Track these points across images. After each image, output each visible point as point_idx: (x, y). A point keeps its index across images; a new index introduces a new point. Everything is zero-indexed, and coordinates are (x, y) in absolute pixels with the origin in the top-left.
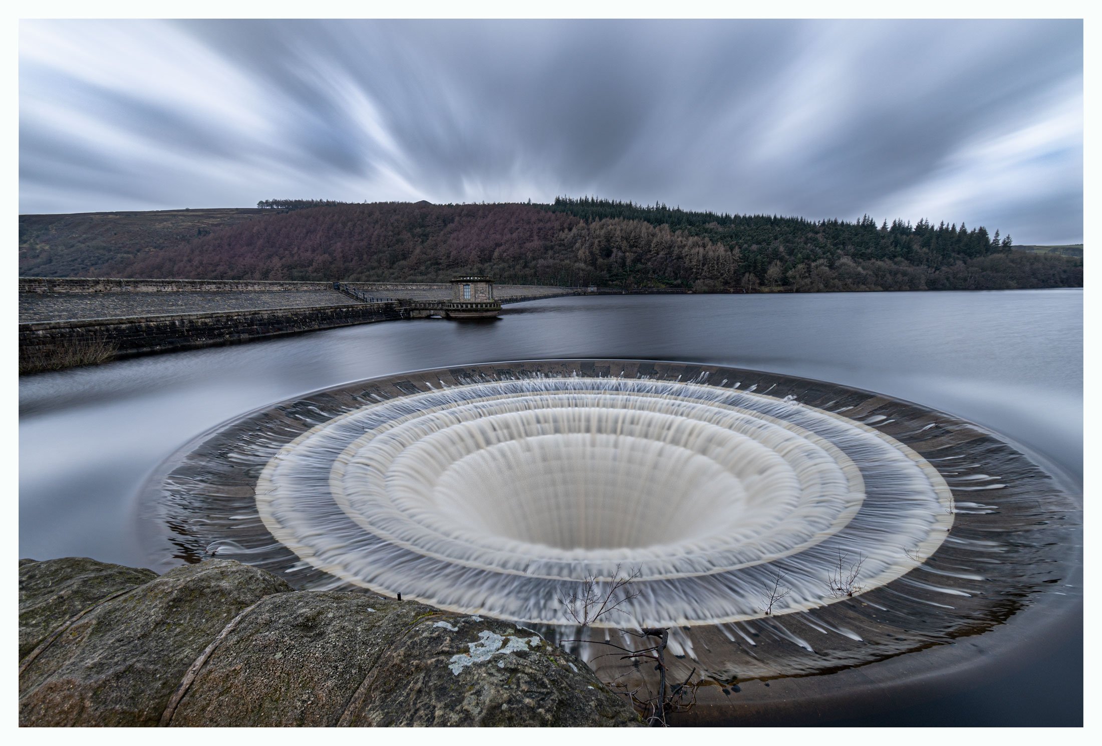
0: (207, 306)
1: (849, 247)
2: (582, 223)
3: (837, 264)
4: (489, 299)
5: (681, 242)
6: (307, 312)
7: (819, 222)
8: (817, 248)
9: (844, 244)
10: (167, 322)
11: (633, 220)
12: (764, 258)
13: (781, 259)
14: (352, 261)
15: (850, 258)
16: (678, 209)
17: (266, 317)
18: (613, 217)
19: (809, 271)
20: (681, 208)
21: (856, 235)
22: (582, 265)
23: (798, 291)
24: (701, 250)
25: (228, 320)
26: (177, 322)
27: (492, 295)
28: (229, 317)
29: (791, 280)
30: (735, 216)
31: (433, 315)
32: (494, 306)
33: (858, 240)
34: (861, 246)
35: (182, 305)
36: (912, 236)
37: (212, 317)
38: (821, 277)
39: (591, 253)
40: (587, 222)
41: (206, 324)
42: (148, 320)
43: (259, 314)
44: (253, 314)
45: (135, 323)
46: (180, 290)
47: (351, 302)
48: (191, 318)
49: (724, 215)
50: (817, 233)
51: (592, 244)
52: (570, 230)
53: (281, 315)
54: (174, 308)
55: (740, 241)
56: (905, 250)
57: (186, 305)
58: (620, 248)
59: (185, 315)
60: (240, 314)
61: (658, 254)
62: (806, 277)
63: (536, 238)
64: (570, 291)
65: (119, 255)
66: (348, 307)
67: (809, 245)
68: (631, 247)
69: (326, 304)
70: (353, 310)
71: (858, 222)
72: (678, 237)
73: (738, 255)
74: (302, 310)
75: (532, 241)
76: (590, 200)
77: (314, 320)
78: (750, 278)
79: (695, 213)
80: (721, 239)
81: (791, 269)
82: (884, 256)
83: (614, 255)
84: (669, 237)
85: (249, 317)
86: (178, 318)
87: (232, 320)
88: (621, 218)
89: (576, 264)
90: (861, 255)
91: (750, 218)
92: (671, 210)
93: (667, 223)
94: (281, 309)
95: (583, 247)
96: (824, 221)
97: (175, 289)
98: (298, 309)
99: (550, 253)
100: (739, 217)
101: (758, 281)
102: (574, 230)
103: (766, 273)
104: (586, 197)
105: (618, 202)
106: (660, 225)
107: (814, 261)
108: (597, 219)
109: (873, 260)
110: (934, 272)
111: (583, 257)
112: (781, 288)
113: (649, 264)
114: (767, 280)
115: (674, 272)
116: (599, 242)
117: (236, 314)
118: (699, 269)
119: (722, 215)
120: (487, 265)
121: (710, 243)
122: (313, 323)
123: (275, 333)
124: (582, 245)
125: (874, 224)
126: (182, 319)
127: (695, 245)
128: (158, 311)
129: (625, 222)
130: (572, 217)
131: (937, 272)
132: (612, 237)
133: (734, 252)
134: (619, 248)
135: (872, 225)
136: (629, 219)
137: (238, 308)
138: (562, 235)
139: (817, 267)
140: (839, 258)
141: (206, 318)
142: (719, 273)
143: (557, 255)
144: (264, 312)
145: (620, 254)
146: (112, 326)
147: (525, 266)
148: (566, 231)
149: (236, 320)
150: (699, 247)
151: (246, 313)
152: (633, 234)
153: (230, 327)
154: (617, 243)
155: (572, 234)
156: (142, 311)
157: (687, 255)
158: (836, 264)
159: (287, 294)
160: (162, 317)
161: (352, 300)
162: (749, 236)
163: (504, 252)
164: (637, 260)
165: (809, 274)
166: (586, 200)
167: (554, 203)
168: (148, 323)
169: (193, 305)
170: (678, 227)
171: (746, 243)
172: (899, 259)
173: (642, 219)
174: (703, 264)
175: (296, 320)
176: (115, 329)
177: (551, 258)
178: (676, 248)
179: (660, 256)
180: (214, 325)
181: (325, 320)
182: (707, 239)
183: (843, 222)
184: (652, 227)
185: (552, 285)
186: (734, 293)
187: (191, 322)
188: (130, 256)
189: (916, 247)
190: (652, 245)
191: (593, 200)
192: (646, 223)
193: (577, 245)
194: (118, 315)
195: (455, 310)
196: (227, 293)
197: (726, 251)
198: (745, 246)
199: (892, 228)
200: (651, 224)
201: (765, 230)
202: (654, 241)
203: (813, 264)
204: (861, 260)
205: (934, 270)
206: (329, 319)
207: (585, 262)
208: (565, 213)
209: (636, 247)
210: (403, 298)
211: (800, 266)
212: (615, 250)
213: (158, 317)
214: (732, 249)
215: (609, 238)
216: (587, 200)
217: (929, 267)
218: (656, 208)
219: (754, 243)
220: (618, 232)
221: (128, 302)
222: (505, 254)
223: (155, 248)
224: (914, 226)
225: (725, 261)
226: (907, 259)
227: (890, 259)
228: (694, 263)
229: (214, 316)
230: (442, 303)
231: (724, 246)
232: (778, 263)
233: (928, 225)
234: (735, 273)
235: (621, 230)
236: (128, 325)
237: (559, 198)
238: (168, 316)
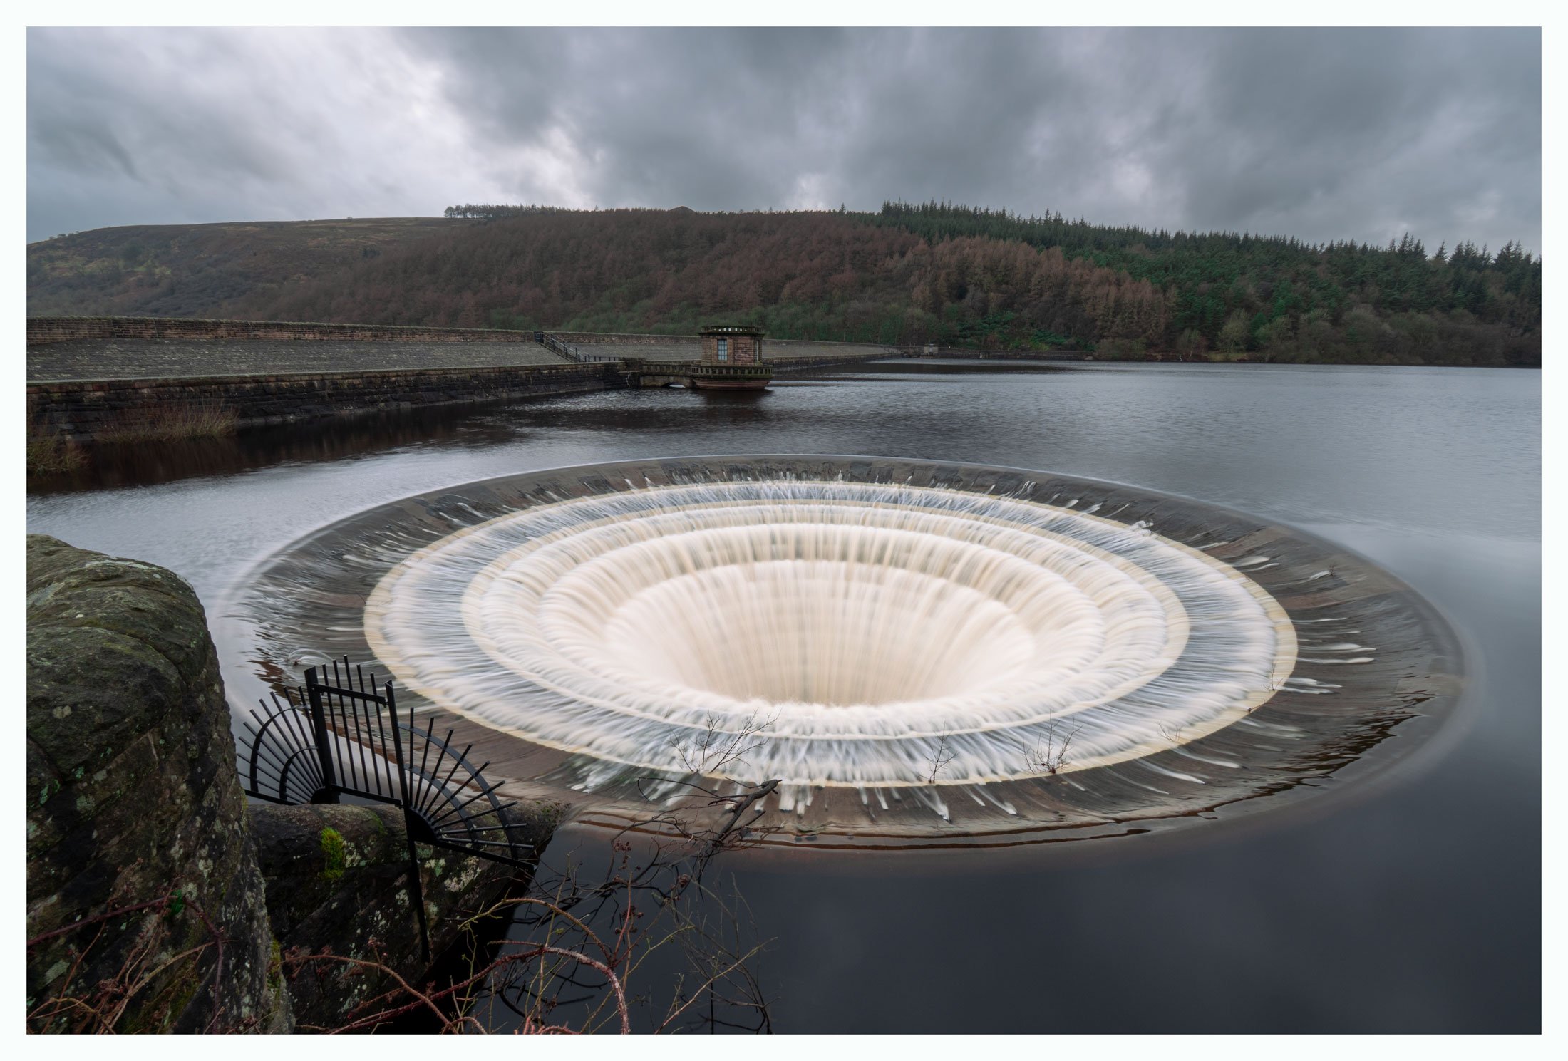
0: (359, 361)
1: (1372, 288)
2: (922, 245)
3: (1346, 317)
4: (754, 361)
5: (1081, 277)
6: (492, 374)
7: (1322, 245)
8: (1314, 290)
9: (1362, 284)
10: (304, 383)
11: (1005, 239)
12: (1218, 305)
13: (1249, 308)
14: (574, 299)
15: (1370, 307)
16: (1082, 223)
17: (434, 379)
18: (972, 234)
19: (1295, 327)
20: (1087, 221)
21: (1387, 268)
22: (918, 311)
23: (1272, 361)
24: (1113, 290)
25: (383, 382)
26: (316, 382)
27: (759, 356)
28: (384, 377)
29: (1262, 342)
30: (1178, 235)
31: (672, 384)
32: (762, 372)
33: (1389, 278)
34: (1391, 289)
35: (325, 360)
36: (1488, 272)
37: (362, 378)
38: (1315, 339)
39: (934, 292)
40: (930, 242)
41: (354, 386)
42: (279, 379)
43: (424, 374)
44: (417, 375)
45: (261, 382)
46: (325, 338)
47: (557, 361)
48: (335, 377)
49: (1158, 232)
50: (1316, 264)
51: (935, 279)
52: (903, 254)
53: (455, 377)
54: (315, 363)
55: (1181, 276)
56: (1472, 295)
57: (331, 359)
58: (982, 286)
59: (326, 374)
60: (400, 373)
61: (1041, 296)
62: (1290, 338)
63: (848, 266)
64: (895, 351)
65: (260, 285)
66: (550, 368)
67: (1300, 284)
68: (999, 283)
69: (521, 363)
70: (557, 372)
71: (1393, 245)
72: (1076, 269)
73: (1174, 299)
74: (485, 371)
75: (843, 271)
76: (939, 206)
77: (503, 386)
78: (1192, 337)
79: (1109, 228)
80: (1150, 272)
81: (1264, 324)
82: (1433, 305)
83: (969, 295)
84: (1061, 267)
85: (412, 378)
86: (317, 377)
87: (388, 382)
88: (986, 236)
89: (909, 310)
90: (1391, 303)
91: (1203, 238)
92: (1070, 223)
93: (1060, 244)
94: (455, 369)
95: (922, 283)
96: (1332, 245)
97: (318, 337)
98: (480, 368)
99: (870, 291)
100: (1184, 236)
101: (1205, 343)
102: (909, 256)
103: (1220, 329)
104: (932, 201)
105: (983, 211)
106: (1048, 248)
107: (1307, 311)
108: (947, 238)
109: (1412, 312)
110: (1522, 335)
111: (921, 299)
112: (1245, 355)
113: (1026, 311)
114: (1222, 341)
115: (1065, 325)
116: (948, 274)
117: (395, 374)
118: (1106, 322)
119: (1155, 233)
120: (771, 308)
121: (1130, 279)
122: (501, 389)
123: (447, 403)
124: (920, 280)
125: (1422, 251)
126: (323, 380)
127: (1105, 281)
128: (294, 367)
129: (992, 242)
130: (906, 234)
131: (1528, 335)
132: (968, 268)
133: (1168, 295)
134: (979, 285)
135: (1419, 253)
136: (998, 237)
137: (400, 366)
138: (889, 263)
139: (1310, 321)
140: (1351, 308)
141: (353, 378)
142: (1140, 327)
143: (880, 294)
144: (432, 373)
145: (980, 295)
146: (233, 385)
147: (830, 312)
148: (896, 256)
149: (395, 381)
150: (1110, 285)
151: (408, 373)
152: (1003, 263)
153: (386, 393)
154: (976, 277)
155: (905, 261)
156: (274, 366)
157: (1089, 299)
158: (1344, 318)
159: (468, 347)
160: (297, 375)
161: (559, 358)
162: (1197, 267)
163: (798, 289)
164: (1008, 304)
165: (1295, 333)
166: (931, 207)
167: (881, 212)
168: (279, 383)
169: (341, 359)
170: (1078, 251)
171: (1190, 279)
172: (1458, 311)
173: (1020, 239)
174: (1114, 312)
175: (477, 385)
176: (237, 390)
177: (870, 298)
178: (1072, 286)
179: (1045, 298)
180: (365, 388)
181: (517, 386)
182: (1124, 272)
183: (1365, 247)
184: (1034, 251)
185: (869, 341)
186: (1162, 361)
187: (334, 383)
188: (274, 286)
189: (1493, 291)
190: (1033, 280)
191: (942, 206)
192: (1025, 244)
193: (913, 279)
194: (244, 371)
195: (704, 378)
196: (387, 344)
197: (1155, 292)
198: (1189, 284)
199: (1454, 257)
200: (1035, 246)
201: (1225, 258)
202: (1036, 276)
203: (1304, 317)
204: (1389, 312)
205: (1521, 331)
206: (523, 385)
207: (923, 307)
208: (896, 228)
209: (1007, 283)
210: (630, 356)
211: (1281, 320)
212: (971, 288)
213: (292, 375)
214: (1165, 289)
215: (963, 269)
216: (933, 208)
217: (1513, 325)
218: (1046, 221)
219: (1204, 280)
220: (979, 260)
221: (257, 353)
222: (799, 291)
223: (306, 275)
224: (1494, 254)
225: (1152, 309)
226: (1474, 311)
227: (1443, 310)
228: (1100, 312)
229: (365, 375)
230: (686, 365)
231: (1153, 284)
232: (1243, 314)
233: (1520, 254)
234: (1167, 328)
235: (984, 256)
236: (254, 385)
237: (889, 204)
238: (305, 375)
